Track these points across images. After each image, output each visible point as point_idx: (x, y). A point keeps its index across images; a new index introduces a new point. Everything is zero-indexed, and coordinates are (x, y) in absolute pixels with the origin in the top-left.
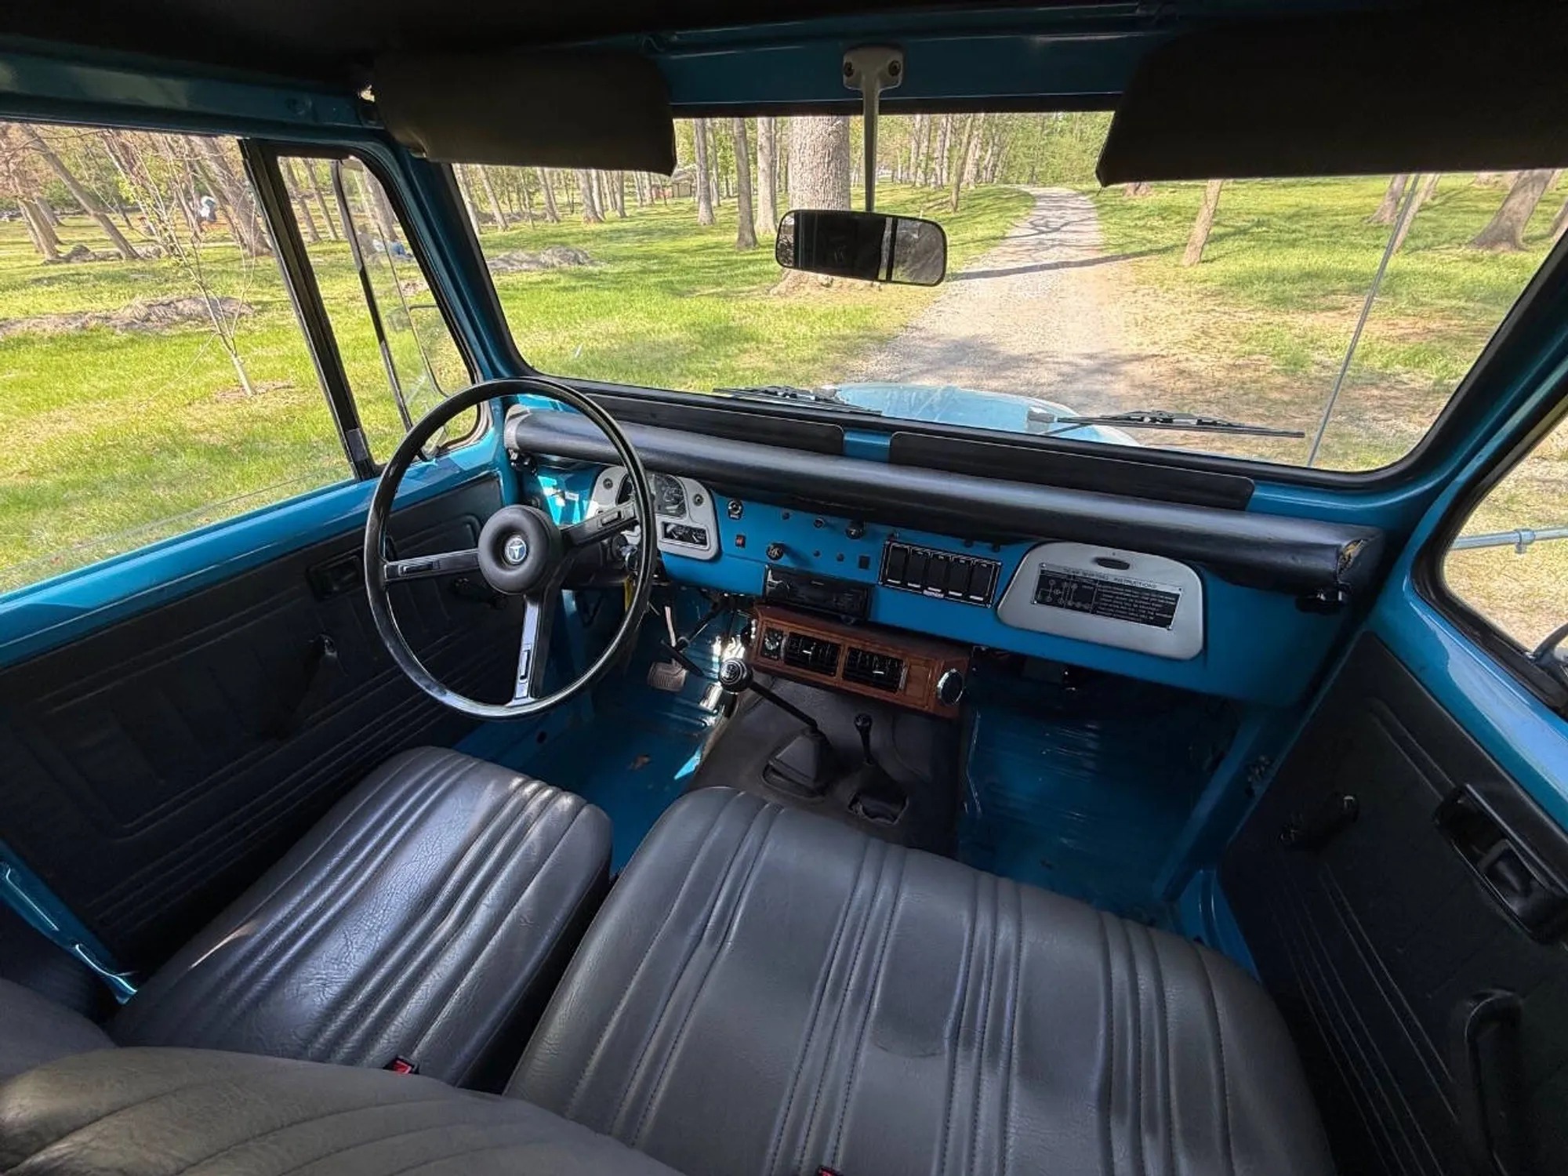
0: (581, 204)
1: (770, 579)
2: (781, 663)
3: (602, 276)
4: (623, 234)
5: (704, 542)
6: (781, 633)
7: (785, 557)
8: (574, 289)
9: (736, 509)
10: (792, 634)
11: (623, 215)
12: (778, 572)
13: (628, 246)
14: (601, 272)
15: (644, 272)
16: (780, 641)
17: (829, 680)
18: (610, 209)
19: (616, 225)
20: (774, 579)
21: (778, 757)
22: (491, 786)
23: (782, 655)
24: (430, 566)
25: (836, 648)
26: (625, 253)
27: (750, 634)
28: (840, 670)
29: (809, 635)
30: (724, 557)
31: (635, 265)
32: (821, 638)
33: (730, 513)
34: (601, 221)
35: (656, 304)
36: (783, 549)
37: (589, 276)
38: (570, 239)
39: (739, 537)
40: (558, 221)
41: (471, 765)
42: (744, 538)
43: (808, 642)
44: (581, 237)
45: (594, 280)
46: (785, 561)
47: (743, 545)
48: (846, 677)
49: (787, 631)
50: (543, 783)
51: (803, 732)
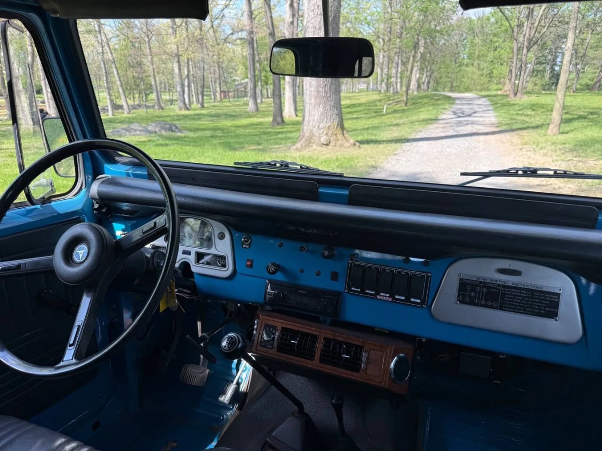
0: (177, 100)
1: (269, 290)
2: (274, 351)
3: (186, 139)
4: (202, 116)
5: (224, 266)
6: (275, 328)
7: (279, 273)
8: (167, 145)
9: (247, 241)
10: (283, 328)
11: (203, 107)
12: (275, 284)
13: (205, 123)
14: (185, 137)
15: (212, 137)
16: (274, 334)
17: (309, 364)
18: (195, 103)
19: (198, 112)
20: (272, 289)
21: (273, 434)
22: (39, 442)
23: (275, 344)
24: (19, 266)
25: (314, 338)
26: (202, 127)
27: (253, 329)
28: (317, 355)
29: (296, 328)
30: (238, 276)
31: (208, 133)
32: (304, 330)
33: (243, 244)
34: (188, 109)
35: (218, 154)
36: (278, 268)
37: (177, 139)
38: (168, 119)
39: (248, 260)
40: (162, 109)
41: (28, 428)
42: (252, 261)
43: (295, 334)
44: (175, 118)
45: (181, 140)
46: (279, 277)
47: (251, 266)
48: (321, 361)
49: (279, 326)
50: (80, 443)
51: (293, 414)
